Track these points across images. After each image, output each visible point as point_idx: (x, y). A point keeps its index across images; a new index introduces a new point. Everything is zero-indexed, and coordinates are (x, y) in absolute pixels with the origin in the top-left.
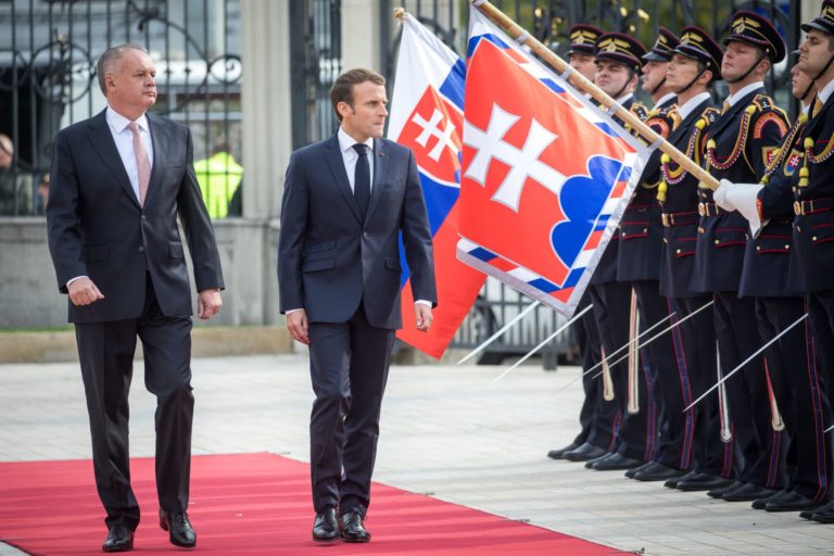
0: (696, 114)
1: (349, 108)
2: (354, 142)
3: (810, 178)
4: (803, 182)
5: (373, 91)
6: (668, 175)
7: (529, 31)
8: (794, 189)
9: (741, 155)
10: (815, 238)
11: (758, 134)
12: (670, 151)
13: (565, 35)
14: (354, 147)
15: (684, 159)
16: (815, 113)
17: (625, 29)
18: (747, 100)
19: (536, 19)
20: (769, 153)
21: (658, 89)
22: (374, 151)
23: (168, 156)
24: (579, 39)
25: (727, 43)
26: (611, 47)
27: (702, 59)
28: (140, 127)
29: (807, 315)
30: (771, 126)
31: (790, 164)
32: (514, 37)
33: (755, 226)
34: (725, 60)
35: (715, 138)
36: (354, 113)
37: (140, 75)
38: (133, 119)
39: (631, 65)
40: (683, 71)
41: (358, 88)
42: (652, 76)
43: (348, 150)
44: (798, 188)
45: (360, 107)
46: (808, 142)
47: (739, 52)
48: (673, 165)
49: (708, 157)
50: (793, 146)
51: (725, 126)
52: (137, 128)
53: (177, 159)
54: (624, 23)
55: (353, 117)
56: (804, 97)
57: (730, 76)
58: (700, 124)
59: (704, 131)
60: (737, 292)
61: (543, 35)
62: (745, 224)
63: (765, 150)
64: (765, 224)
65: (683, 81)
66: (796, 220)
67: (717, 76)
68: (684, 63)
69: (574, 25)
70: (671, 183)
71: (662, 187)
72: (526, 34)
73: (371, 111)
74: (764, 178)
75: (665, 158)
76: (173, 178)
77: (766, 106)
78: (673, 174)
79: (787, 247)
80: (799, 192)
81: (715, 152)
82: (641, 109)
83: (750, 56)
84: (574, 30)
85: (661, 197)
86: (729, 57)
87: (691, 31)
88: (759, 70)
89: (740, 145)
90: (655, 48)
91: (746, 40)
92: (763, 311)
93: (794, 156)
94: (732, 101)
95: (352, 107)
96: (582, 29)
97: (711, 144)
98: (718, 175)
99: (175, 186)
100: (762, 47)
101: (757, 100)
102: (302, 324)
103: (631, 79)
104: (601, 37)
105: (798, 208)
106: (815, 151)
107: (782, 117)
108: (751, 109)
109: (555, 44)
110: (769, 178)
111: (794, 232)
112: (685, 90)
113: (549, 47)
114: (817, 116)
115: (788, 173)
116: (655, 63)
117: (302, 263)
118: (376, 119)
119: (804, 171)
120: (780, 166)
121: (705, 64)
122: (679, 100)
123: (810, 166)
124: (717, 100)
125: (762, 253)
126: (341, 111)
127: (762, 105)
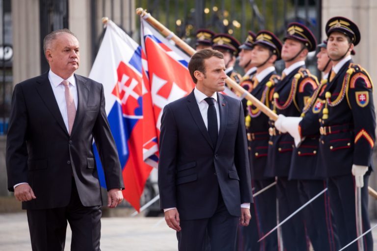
0: (267, 79)
1: (202, 75)
2: (206, 97)
3: (329, 114)
4: (325, 117)
5: (217, 63)
6: (251, 112)
7: (174, 32)
8: (320, 120)
9: (293, 102)
10: (331, 148)
11: (301, 90)
12: (252, 100)
13: (194, 35)
14: (206, 100)
15: (260, 104)
16: (331, 79)
17: (226, 32)
18: (296, 71)
19: (177, 26)
20: (307, 100)
21: (248, 65)
22: (218, 102)
23: (87, 103)
24: (202, 37)
25: (285, 40)
26: (220, 42)
27: (271, 49)
28: (70, 84)
29: (326, 189)
30: (309, 85)
31: (316, 107)
32: (165, 36)
33: (298, 140)
34: (284, 49)
35: (279, 92)
36: (205, 78)
37: (67, 51)
38: (65, 78)
39: (231, 52)
40: (261, 55)
41: (207, 61)
42: (244, 58)
43: (201, 101)
44: (322, 120)
45: (209, 73)
46: (328, 95)
47: (291, 44)
48: (253, 107)
49: (275, 103)
50: (318, 96)
51: (283, 86)
52: (68, 84)
53: (94, 105)
54: (226, 29)
55: (205, 80)
56: (325, 69)
57: (287, 58)
58: (269, 84)
59: (271, 88)
60: (287, 177)
61: (181, 35)
62: (292, 140)
63: (305, 98)
64: (303, 139)
65: (261, 60)
66: (322, 137)
67: (279, 58)
68: (262, 51)
69: (199, 29)
70: (253, 116)
71: (248, 119)
72: (172, 34)
73: (217, 76)
74: (303, 115)
75: (249, 103)
76: (90, 117)
77: (306, 74)
78: (254, 112)
79: (315, 152)
80: (323, 122)
81: (278, 100)
82: (237, 76)
83: (297, 47)
84: (199, 32)
85: (247, 124)
86: (286, 47)
87: (264, 33)
88: (302, 55)
89: (292, 96)
90: (246, 42)
91: (295, 38)
92: (302, 188)
93: (318, 102)
94: (287, 72)
95: (204, 74)
96: (204, 31)
97: (276, 96)
98: (278, 112)
99: (91, 122)
100: (304, 42)
101: (301, 71)
102: (176, 218)
103: (231, 60)
104: (214, 36)
105: (323, 131)
106: (332, 99)
107: (314, 80)
108: (298, 76)
109: (189, 39)
110: (306, 114)
111: (320, 144)
112: (261, 66)
113: (185, 41)
114: (333, 81)
115: (315, 112)
116: (246, 50)
117: (176, 178)
118: (220, 81)
119: (325, 111)
120: (311, 108)
121: (272, 51)
122: (258, 71)
123: (329, 107)
124: (279, 72)
125: (301, 156)
126: (196, 76)
127: (304, 74)
